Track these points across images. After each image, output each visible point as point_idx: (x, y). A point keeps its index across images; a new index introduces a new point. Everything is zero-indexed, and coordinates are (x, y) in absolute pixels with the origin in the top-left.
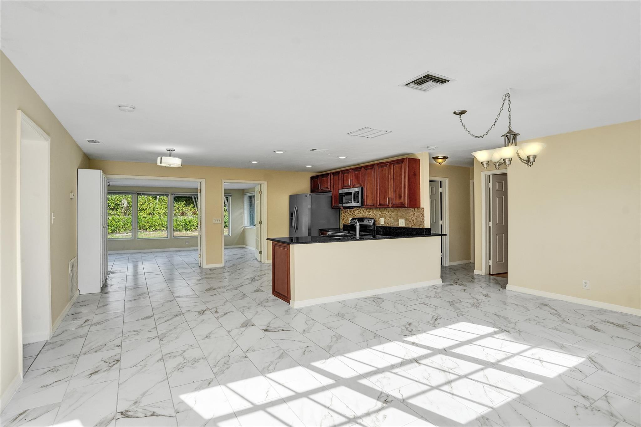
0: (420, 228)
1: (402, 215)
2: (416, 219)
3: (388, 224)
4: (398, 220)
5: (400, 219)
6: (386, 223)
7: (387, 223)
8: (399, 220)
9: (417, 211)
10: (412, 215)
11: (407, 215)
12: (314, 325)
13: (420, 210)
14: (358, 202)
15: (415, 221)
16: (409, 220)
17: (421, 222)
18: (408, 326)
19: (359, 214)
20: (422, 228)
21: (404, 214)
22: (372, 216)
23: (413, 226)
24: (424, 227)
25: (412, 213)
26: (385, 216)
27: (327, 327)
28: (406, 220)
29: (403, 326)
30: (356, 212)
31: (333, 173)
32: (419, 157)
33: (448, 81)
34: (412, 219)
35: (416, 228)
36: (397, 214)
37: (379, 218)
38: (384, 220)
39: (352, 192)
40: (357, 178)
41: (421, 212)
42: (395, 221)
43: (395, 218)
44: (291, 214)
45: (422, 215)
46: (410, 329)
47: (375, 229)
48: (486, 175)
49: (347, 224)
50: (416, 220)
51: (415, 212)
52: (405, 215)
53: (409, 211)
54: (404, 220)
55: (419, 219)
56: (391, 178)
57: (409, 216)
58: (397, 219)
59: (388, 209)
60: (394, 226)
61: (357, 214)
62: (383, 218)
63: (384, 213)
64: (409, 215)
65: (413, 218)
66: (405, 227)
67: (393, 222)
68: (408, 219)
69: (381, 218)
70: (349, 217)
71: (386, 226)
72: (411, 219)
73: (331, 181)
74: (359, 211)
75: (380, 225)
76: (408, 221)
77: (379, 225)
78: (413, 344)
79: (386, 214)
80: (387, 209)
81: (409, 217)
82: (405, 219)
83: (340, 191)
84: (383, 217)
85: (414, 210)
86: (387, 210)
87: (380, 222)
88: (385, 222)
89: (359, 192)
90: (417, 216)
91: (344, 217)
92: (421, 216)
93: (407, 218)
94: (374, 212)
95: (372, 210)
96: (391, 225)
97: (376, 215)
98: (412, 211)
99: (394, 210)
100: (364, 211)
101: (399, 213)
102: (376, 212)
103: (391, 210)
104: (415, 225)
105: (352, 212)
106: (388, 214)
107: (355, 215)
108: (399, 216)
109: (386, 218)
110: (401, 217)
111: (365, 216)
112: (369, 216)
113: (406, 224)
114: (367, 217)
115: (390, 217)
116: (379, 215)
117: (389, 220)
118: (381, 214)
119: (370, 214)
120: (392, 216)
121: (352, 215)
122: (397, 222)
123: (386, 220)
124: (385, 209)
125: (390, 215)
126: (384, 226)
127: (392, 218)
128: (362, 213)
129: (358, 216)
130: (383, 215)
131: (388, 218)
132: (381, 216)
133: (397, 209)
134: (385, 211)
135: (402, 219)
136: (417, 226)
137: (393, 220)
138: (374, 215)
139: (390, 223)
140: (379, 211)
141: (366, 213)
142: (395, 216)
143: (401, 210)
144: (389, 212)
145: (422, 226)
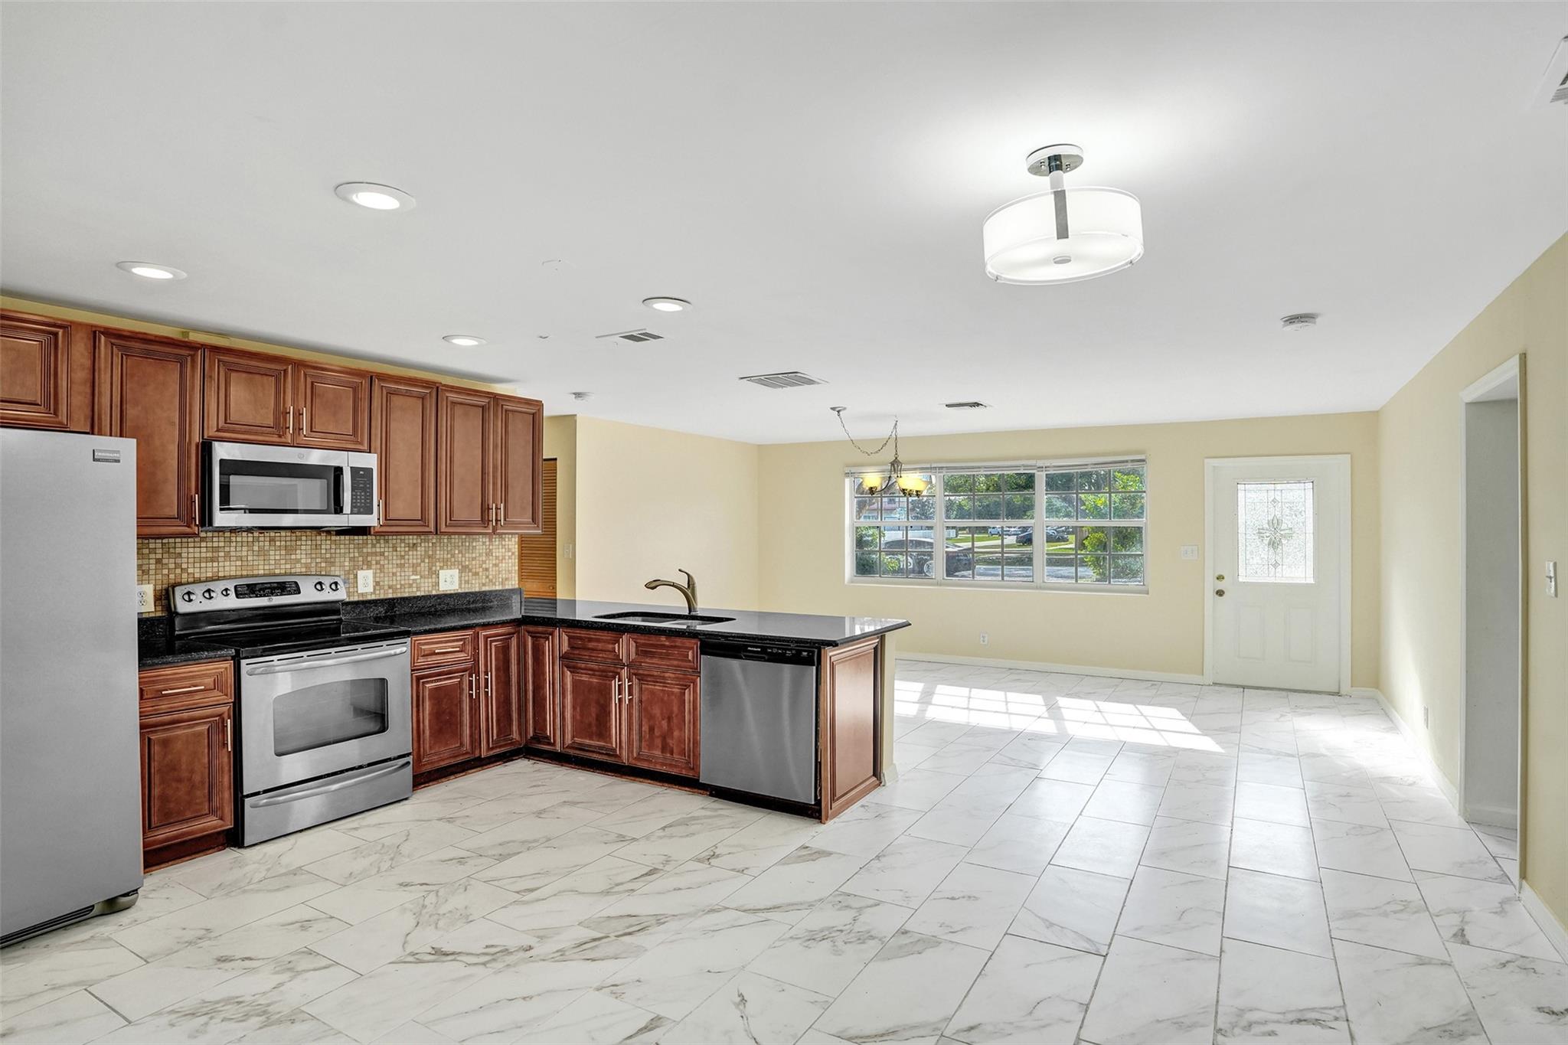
0: (507, 587)
1: (449, 556)
2: (493, 565)
3: (390, 591)
4: (434, 572)
5: (442, 568)
6: (383, 588)
7: (389, 588)
8: (442, 572)
9: (497, 543)
10: (484, 554)
11: (467, 555)
13: (507, 540)
15: (492, 572)
16: (474, 570)
17: (510, 572)
19: (213, 560)
20: (511, 587)
21: (457, 552)
22: (307, 566)
23: (484, 585)
25: (484, 551)
26: (377, 563)
28: (464, 569)
34: (484, 566)
35: (494, 591)
36: (430, 553)
37: (353, 572)
38: (375, 577)
39: (337, 468)
41: (510, 547)
42: (421, 577)
43: (424, 567)
45: (513, 553)
50: (494, 568)
51: (491, 547)
52: (460, 555)
53: (474, 544)
54: (455, 572)
55: (503, 565)
57: (474, 559)
58: (430, 569)
60: (418, 594)
62: (372, 571)
63: (375, 554)
64: (474, 555)
65: (485, 562)
66: (460, 591)
67: (415, 581)
68: (470, 567)
69: (361, 574)
71: (382, 597)
72: (480, 566)
74: (216, 549)
75: (357, 598)
76: (470, 574)
79: (384, 555)
80: (390, 537)
81: (474, 562)
82: (460, 567)
83: (222, 451)
84: (369, 567)
85: (487, 540)
86: (387, 541)
87: (356, 587)
88: (377, 583)
90: (497, 558)
92: (510, 558)
93: (467, 563)
94: (323, 551)
95: (309, 543)
96: (407, 590)
97: (332, 560)
98: (484, 543)
99: (419, 541)
100: (256, 548)
101: (438, 552)
102: (333, 551)
103: (407, 541)
104: (491, 581)
105: (152, 556)
106: (395, 553)
107: (177, 566)
108: (439, 559)
109: (382, 569)
110: (447, 564)
111: (261, 567)
112: (288, 566)
113: (463, 582)
114: (277, 571)
115: (402, 566)
116: (347, 559)
117: (398, 574)
118: (361, 559)
119: (298, 557)
120: (410, 561)
121: (153, 567)
122: (430, 580)
123: (382, 575)
124: (378, 538)
125: (402, 557)
126: (373, 597)
127: (411, 569)
128: (239, 554)
129: (203, 570)
130: (369, 559)
131: (394, 570)
132: (361, 563)
133: (432, 539)
134: (378, 545)
135: (451, 569)
136: (497, 583)
137: (413, 574)
138: (317, 561)
139: (402, 585)
140: (352, 546)
141: (266, 553)
142: (423, 561)
143: (445, 541)
144: (398, 549)
145: (510, 582)
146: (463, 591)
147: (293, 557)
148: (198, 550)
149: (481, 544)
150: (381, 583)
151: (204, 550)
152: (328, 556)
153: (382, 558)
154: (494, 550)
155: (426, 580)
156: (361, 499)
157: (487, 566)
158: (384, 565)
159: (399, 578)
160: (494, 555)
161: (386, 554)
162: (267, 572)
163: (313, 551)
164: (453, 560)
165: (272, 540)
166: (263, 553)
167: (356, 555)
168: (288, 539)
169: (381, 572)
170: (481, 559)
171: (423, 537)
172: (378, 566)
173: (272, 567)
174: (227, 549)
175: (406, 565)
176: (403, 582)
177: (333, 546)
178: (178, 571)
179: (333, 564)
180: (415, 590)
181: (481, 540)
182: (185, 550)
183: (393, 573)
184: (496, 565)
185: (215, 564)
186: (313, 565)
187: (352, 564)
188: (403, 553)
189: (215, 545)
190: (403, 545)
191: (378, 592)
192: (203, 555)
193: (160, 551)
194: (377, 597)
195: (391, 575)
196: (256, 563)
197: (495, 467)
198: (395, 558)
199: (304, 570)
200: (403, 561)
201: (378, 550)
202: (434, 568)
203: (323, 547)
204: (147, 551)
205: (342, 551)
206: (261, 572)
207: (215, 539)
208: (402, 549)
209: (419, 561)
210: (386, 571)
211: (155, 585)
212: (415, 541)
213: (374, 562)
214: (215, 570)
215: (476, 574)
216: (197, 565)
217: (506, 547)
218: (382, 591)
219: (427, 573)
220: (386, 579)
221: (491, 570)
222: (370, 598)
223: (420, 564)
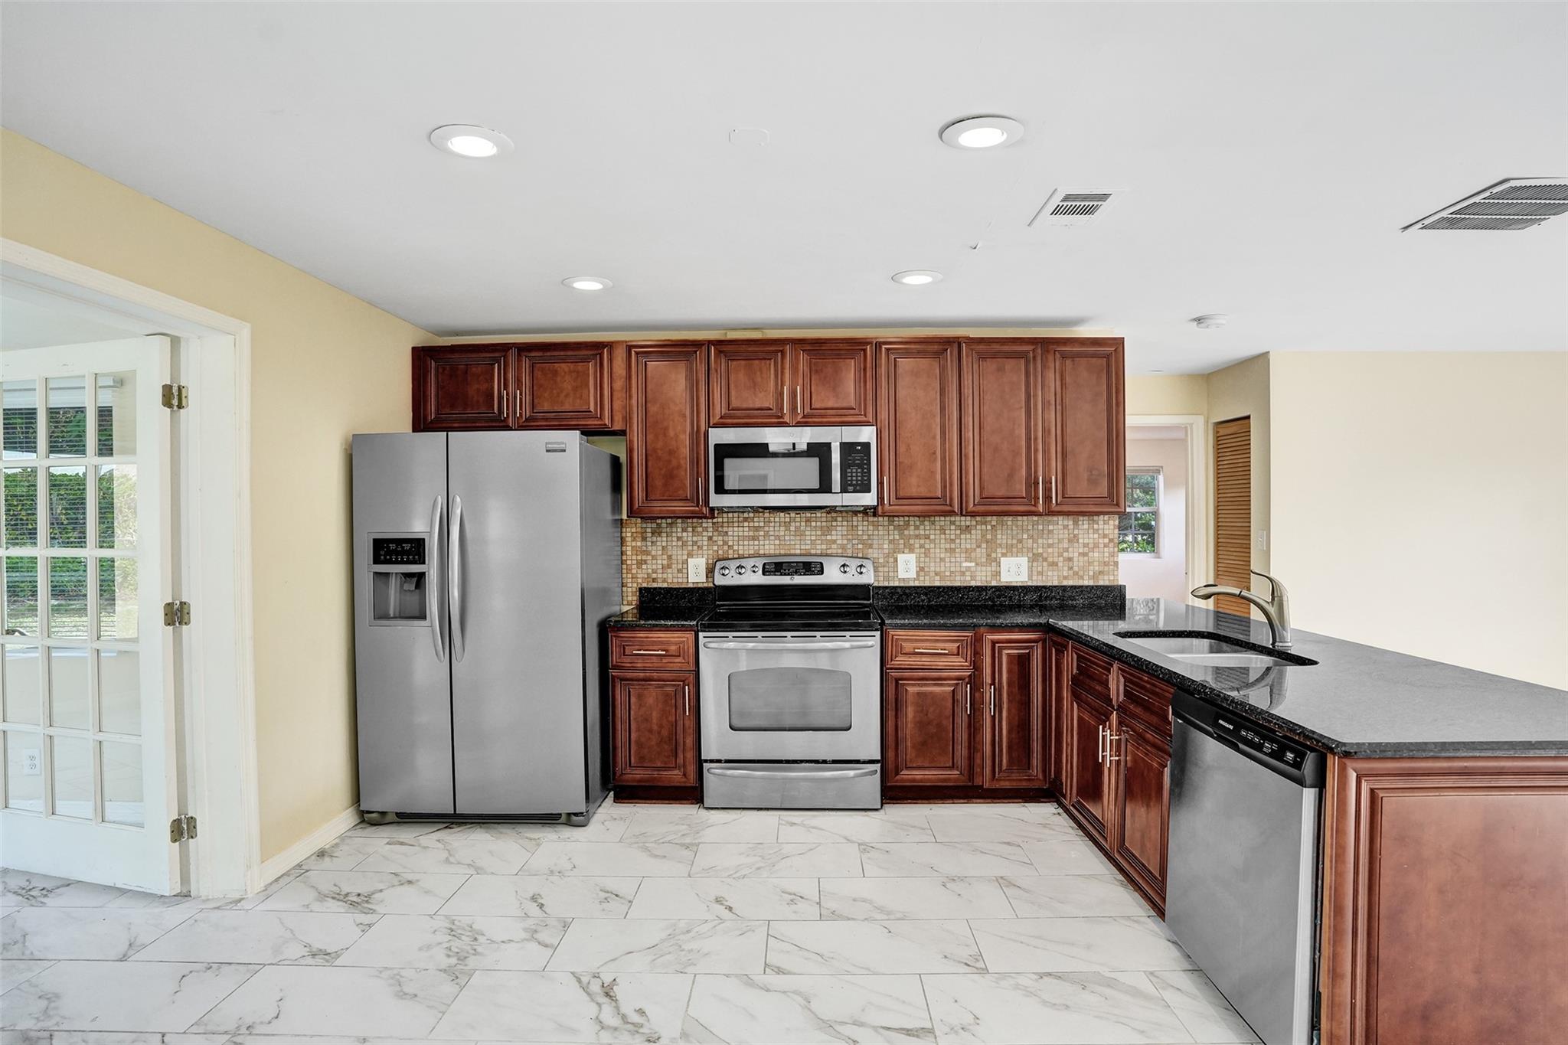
0: (1101, 583)
1: (1015, 541)
2: (1080, 554)
4: (995, 560)
5: (1004, 555)
6: (927, 575)
8: (1004, 560)
9: (1086, 526)
10: (1066, 541)
11: (1040, 541)
13: (1101, 522)
15: (1078, 562)
16: (1050, 560)
17: (1106, 564)
19: (754, 539)
20: (1107, 583)
21: (1025, 536)
22: (843, 547)
23: (1065, 578)
24: (1117, 581)
25: (1065, 535)
26: (921, 546)
28: (1035, 558)
30: (739, 531)
34: (1066, 554)
36: (989, 537)
37: (892, 555)
38: (918, 562)
39: (829, 445)
41: (1106, 532)
42: (977, 564)
43: (980, 554)
45: (1111, 541)
49: (665, 585)
50: (1081, 559)
51: (1076, 532)
52: (1030, 541)
53: (1051, 527)
54: (1023, 561)
55: (1096, 554)
57: (1050, 546)
58: (989, 555)
59: (941, 521)
60: (973, 584)
61: (745, 538)
62: (915, 555)
64: (1050, 541)
65: (1067, 550)
66: (1030, 584)
67: (968, 568)
68: (1045, 555)
69: (901, 557)
70: (680, 553)
71: (927, 584)
72: (1060, 555)
74: (757, 529)
75: (897, 584)
76: (1045, 564)
77: (886, 584)
79: (929, 538)
80: (937, 518)
81: (1050, 550)
82: (1030, 555)
83: (721, 436)
84: (911, 551)
85: (1071, 522)
86: (933, 523)
87: (895, 571)
88: (921, 569)
89: (865, 445)
90: (1085, 545)
91: (647, 553)
93: (1040, 550)
94: (860, 533)
95: (845, 523)
96: (958, 578)
97: (870, 542)
98: (1065, 527)
99: (974, 523)
100: (792, 528)
101: (999, 537)
102: (870, 533)
103: (958, 523)
104: (1076, 573)
105: (705, 534)
106: (943, 536)
107: (725, 543)
108: (1000, 545)
109: (927, 554)
110: (1010, 550)
111: (798, 547)
112: (824, 547)
113: (1035, 573)
114: (813, 552)
115: (952, 551)
116: (887, 542)
117: (947, 560)
118: (902, 541)
119: (834, 538)
120: (963, 546)
121: (705, 543)
122: (989, 569)
123: (927, 560)
124: (921, 519)
125: (953, 541)
126: (917, 584)
127: (963, 555)
128: (777, 533)
129: (746, 548)
130: (912, 541)
131: (942, 556)
132: (902, 546)
133: (989, 522)
134: (922, 527)
135: (1017, 557)
136: (1086, 577)
137: (966, 561)
138: (854, 542)
139: (951, 572)
140: (891, 527)
141: (803, 534)
142: (979, 546)
143: (1009, 523)
144: (947, 532)
145: (1106, 577)
146: (1035, 584)
147: (829, 537)
148: (741, 529)
149: (1061, 527)
150: (926, 569)
151: (746, 529)
152: (865, 537)
153: (927, 541)
154: (1080, 536)
155: (984, 568)
156: (857, 476)
157: (1071, 555)
158: (929, 549)
159: (948, 565)
160: (1081, 541)
161: (932, 537)
162: (803, 552)
163: (849, 533)
164: (1020, 546)
165: (808, 521)
167: (897, 537)
168: (824, 519)
169: (926, 556)
170: (1061, 546)
171: (978, 518)
172: (923, 550)
173: (808, 547)
174: (766, 529)
175: (957, 550)
176: (953, 569)
177: (871, 528)
178: (726, 548)
179: (871, 546)
180: (968, 578)
181: (1060, 522)
182: (731, 529)
183: (941, 559)
184: (1084, 554)
185: (756, 543)
186: (850, 546)
187: (892, 546)
188: (953, 537)
189: (756, 524)
190: (953, 527)
191: (922, 578)
192: (746, 534)
193: (711, 529)
194: (922, 584)
195: (938, 560)
196: (792, 543)
197: (1046, 431)
198: (943, 541)
199: (840, 551)
200: (953, 546)
201: (922, 532)
202: (994, 555)
203: (860, 528)
204: (700, 529)
205: (881, 533)
206: (798, 552)
207: (756, 519)
208: (952, 532)
209: (974, 546)
210: (932, 555)
211: (707, 560)
212: (968, 523)
213: (917, 546)
214: (756, 547)
215: (1054, 564)
216: (741, 543)
217: (1100, 532)
218: (927, 578)
219: (984, 560)
220: (932, 564)
221: (1075, 559)
222: (912, 584)
223: (975, 549)
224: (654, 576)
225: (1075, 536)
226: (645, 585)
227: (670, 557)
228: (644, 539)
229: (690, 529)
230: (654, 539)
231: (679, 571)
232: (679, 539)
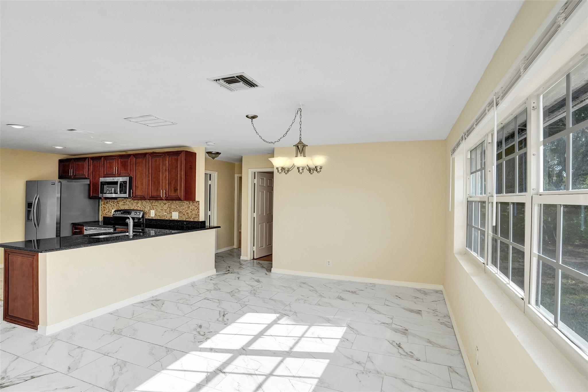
0: (195, 220)
1: (175, 208)
2: (190, 212)
3: (159, 217)
4: (171, 213)
5: (173, 211)
6: (157, 216)
7: (159, 216)
8: (173, 213)
9: (192, 204)
10: (187, 208)
11: (181, 208)
12: (82, 355)
13: (195, 203)
14: (125, 193)
15: (190, 214)
16: (183, 213)
17: (196, 215)
18: (199, 330)
19: (124, 205)
20: (197, 221)
21: (178, 206)
22: (140, 208)
23: (187, 218)
24: (199, 220)
25: (187, 206)
26: (156, 208)
27: (102, 354)
28: (180, 212)
29: (194, 330)
30: (121, 203)
31: (93, 159)
32: (195, 150)
33: (257, 86)
34: (187, 212)
35: (191, 221)
36: (170, 206)
37: (149, 210)
38: (155, 212)
39: (117, 182)
40: (124, 166)
42: (167, 214)
43: (168, 210)
44: (29, 205)
45: (197, 208)
46: (202, 333)
47: (144, 222)
48: (252, 172)
49: (108, 216)
51: (189, 205)
52: (179, 208)
53: (183, 204)
54: (177, 213)
55: (194, 212)
56: (166, 170)
57: (183, 209)
58: (170, 211)
59: (160, 202)
60: (166, 219)
61: (122, 205)
62: (154, 211)
63: (155, 205)
64: (183, 208)
65: (187, 211)
66: (179, 220)
67: (165, 214)
68: (182, 212)
69: (151, 211)
70: (111, 208)
71: (157, 218)
72: (186, 212)
73: (88, 166)
74: (125, 202)
75: (151, 218)
76: (182, 214)
77: (148, 218)
78: (211, 350)
79: (157, 206)
83: (102, 180)
84: (154, 210)
85: (188, 203)
86: (158, 202)
87: (150, 215)
88: (156, 214)
89: (126, 182)
90: (192, 209)
91: (105, 208)
92: (196, 210)
93: (181, 210)
94: (144, 204)
95: (141, 202)
97: (145, 206)
98: (187, 204)
99: (167, 202)
100: (131, 203)
101: (172, 206)
102: (146, 204)
104: (189, 217)
105: (115, 203)
106: (160, 206)
107: (119, 206)
108: (172, 208)
111: (132, 207)
112: (137, 208)
113: (180, 217)
115: (162, 210)
116: (149, 207)
117: (161, 212)
119: (139, 205)
120: (164, 208)
121: (115, 206)
123: (157, 212)
124: (156, 201)
125: (162, 207)
126: (155, 218)
127: (164, 211)
128: (128, 204)
129: (122, 207)
131: (160, 211)
132: (152, 208)
133: (170, 202)
135: (176, 212)
136: (192, 219)
137: (165, 213)
138: (143, 206)
139: (162, 216)
140: (150, 203)
141: (133, 204)
142: (168, 209)
143: (174, 202)
144: (161, 204)
145: (196, 219)
149: (186, 204)
150: (157, 214)
151: (123, 202)
153: (157, 207)
154: (190, 207)
155: (169, 215)
160: (190, 208)
161: (158, 206)
163: (141, 204)
166: (132, 204)
167: (151, 205)
172: (156, 209)
177: (146, 203)
178: (119, 207)
179: (146, 208)
180: (165, 217)
181: (186, 202)
184: (192, 212)
185: (124, 206)
186: (141, 208)
190: (162, 203)
191: (156, 217)
200: (162, 208)
201: (156, 204)
202: (171, 211)
205: (148, 204)
211: (115, 210)
212: (165, 202)
213: (155, 208)
217: (195, 206)
218: (157, 217)
219: (169, 213)
220: (158, 213)
221: (189, 213)
222: (154, 218)
223: (167, 210)
224: (106, 214)
225: (189, 206)
226: (105, 216)
227: (109, 209)
228: (105, 205)
229: (113, 202)
230: (107, 204)
231: (111, 213)
232: (111, 205)
